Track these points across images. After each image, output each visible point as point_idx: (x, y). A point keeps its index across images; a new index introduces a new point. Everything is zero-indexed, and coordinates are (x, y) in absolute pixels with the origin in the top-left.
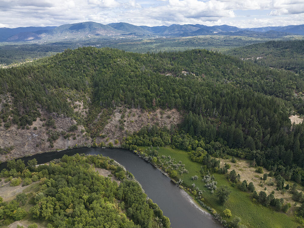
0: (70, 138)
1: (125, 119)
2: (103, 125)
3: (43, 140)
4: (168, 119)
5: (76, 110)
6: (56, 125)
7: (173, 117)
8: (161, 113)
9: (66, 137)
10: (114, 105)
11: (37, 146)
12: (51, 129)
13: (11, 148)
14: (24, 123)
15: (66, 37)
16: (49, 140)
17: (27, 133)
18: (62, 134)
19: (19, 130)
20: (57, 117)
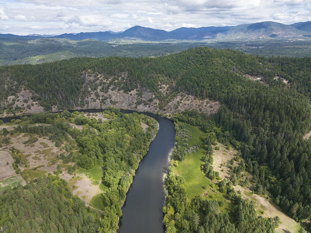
0: (147, 106)
1: (182, 101)
2: (168, 102)
3: (133, 103)
4: (210, 108)
5: (160, 90)
6: (143, 96)
7: (215, 107)
8: (207, 103)
9: (145, 105)
10: (180, 90)
11: (129, 105)
12: (139, 97)
13: (117, 102)
14: (127, 90)
15: (238, 37)
16: (136, 103)
17: (127, 96)
18: (144, 102)
19: (124, 93)
20: (145, 91)
